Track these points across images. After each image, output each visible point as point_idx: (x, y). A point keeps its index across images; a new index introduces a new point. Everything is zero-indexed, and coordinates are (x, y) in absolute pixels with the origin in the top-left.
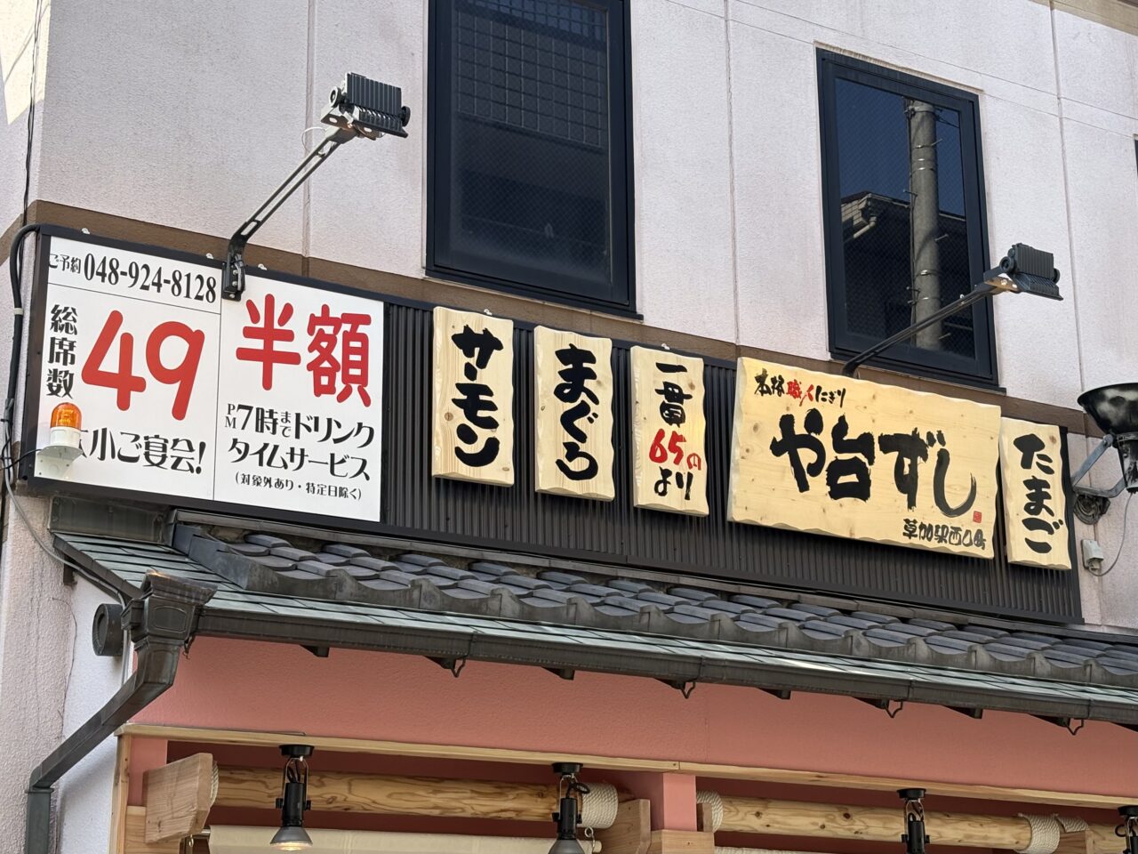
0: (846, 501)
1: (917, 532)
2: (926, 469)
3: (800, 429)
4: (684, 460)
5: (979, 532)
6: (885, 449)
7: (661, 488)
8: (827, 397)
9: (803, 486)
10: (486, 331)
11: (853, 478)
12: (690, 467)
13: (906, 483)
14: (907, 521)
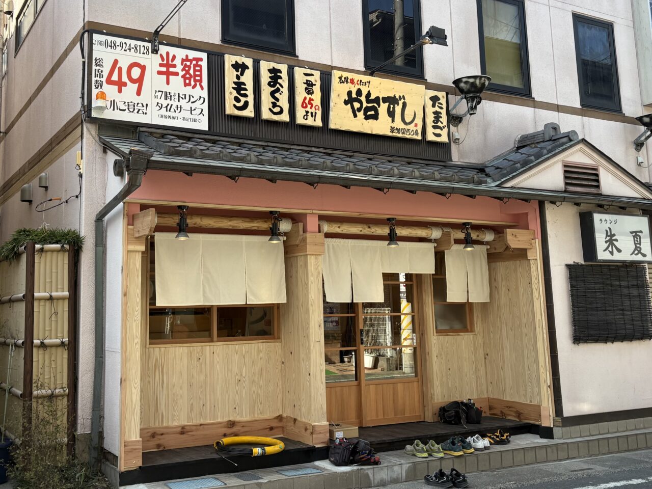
0: (370, 121)
1: (395, 131)
2: (398, 109)
3: (354, 95)
4: (313, 107)
5: (417, 130)
6: (384, 102)
7: (305, 117)
8: (364, 84)
9: (355, 116)
10: (243, 63)
11: (373, 113)
12: (316, 110)
13: (391, 114)
14: (391, 127)
